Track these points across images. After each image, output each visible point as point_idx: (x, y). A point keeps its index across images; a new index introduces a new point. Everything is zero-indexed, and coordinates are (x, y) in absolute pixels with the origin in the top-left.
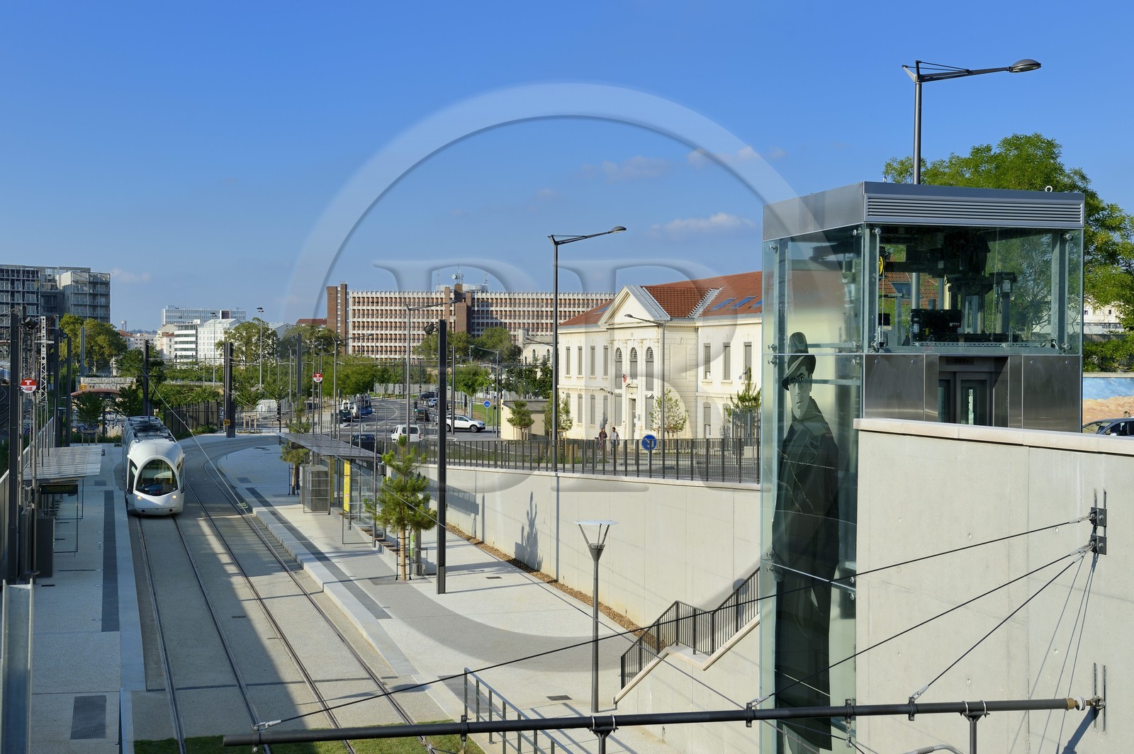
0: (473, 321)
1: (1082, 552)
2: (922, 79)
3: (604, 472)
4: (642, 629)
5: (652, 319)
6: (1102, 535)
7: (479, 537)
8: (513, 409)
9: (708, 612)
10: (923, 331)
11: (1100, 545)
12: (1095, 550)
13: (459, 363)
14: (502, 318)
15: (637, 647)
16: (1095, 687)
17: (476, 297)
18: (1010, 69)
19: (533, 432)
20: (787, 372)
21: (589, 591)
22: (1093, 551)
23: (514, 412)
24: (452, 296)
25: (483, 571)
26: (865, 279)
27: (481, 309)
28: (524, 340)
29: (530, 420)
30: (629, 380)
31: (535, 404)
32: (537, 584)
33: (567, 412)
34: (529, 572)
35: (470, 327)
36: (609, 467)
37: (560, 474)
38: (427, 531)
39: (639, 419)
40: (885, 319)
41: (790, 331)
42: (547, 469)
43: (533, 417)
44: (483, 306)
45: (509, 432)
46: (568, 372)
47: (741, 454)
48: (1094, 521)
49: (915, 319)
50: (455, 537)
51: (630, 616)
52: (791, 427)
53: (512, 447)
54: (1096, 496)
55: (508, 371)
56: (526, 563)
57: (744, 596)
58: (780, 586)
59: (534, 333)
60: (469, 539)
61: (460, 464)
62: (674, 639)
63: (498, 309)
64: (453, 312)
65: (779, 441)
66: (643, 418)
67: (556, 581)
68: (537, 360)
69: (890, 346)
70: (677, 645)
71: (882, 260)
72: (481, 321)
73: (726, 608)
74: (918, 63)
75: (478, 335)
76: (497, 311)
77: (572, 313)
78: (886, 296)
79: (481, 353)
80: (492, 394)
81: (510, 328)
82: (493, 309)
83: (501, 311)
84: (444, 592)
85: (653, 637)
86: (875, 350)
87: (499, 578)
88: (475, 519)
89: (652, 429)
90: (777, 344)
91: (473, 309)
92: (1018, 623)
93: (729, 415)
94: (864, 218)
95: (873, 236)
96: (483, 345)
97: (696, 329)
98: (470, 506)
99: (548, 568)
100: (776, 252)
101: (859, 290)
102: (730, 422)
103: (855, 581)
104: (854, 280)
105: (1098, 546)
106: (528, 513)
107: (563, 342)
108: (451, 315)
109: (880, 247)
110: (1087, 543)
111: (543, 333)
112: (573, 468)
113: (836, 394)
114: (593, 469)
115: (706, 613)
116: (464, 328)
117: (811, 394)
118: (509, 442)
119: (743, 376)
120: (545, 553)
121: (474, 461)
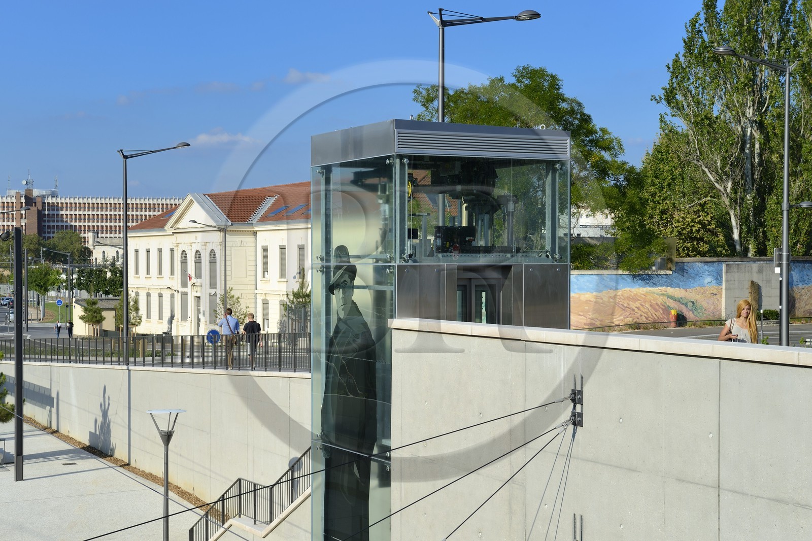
0: (43, 224)
1: (565, 425)
2: (444, 24)
3: (172, 364)
4: (208, 504)
5: (215, 224)
6: (580, 411)
7: (54, 427)
8: (84, 307)
9: (267, 487)
10: (444, 244)
11: (578, 419)
12: (574, 424)
13: (31, 263)
14: (71, 221)
15: (204, 520)
16: (575, 533)
17: (46, 201)
18: (517, 18)
19: (104, 328)
20: (333, 279)
21: (159, 472)
22: (573, 425)
23: (86, 310)
24: (23, 200)
25: (57, 459)
26: (397, 201)
27: (51, 212)
28: (94, 243)
29: (101, 317)
30: (194, 280)
31: (105, 301)
32: (112, 467)
33: (137, 309)
34: (103, 458)
35: (41, 229)
36: (177, 360)
37: (131, 368)
38: (5, 424)
39: (204, 315)
40: (413, 234)
41: (335, 243)
42: (119, 363)
43: (104, 314)
44: (53, 210)
45: (81, 329)
46: (137, 272)
47: (295, 345)
48: (573, 400)
49: (438, 235)
50: (32, 428)
51: (197, 494)
52: (337, 327)
53: (86, 343)
54: (575, 381)
55: (79, 272)
56: (99, 449)
57: (299, 472)
58: (328, 463)
59: (104, 235)
60: (45, 429)
61: (35, 360)
62: (237, 511)
63: (68, 213)
64: (24, 216)
65: (327, 337)
66: (208, 314)
67: (128, 464)
68: (106, 261)
69: (417, 258)
70: (240, 516)
71: (410, 184)
72: (51, 224)
73: (283, 482)
74: (441, 10)
75: (49, 238)
76: (67, 215)
77: (143, 217)
78: (414, 215)
79: (52, 254)
80: (65, 293)
81: (80, 231)
82: (64, 212)
83: (71, 215)
84: (22, 479)
85: (218, 511)
86: (405, 261)
87: (74, 464)
88: (50, 411)
89: (215, 323)
90: (324, 255)
91: (43, 212)
92: (517, 484)
93: (286, 310)
94: (395, 150)
95: (402, 164)
96: (55, 246)
97: (255, 233)
98: (45, 399)
99: (120, 453)
100: (322, 176)
101: (392, 209)
102: (286, 316)
103: (390, 455)
104: (388, 201)
105: (577, 420)
106: (101, 405)
107: (132, 244)
108: (22, 218)
109: (409, 174)
110: (568, 418)
111: (112, 235)
112: (144, 362)
113: (374, 298)
114: (163, 362)
115: (265, 487)
116: (36, 231)
117: (353, 298)
118: (83, 339)
119: (297, 276)
120: (118, 441)
121: (49, 357)
